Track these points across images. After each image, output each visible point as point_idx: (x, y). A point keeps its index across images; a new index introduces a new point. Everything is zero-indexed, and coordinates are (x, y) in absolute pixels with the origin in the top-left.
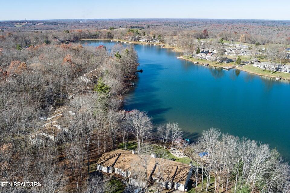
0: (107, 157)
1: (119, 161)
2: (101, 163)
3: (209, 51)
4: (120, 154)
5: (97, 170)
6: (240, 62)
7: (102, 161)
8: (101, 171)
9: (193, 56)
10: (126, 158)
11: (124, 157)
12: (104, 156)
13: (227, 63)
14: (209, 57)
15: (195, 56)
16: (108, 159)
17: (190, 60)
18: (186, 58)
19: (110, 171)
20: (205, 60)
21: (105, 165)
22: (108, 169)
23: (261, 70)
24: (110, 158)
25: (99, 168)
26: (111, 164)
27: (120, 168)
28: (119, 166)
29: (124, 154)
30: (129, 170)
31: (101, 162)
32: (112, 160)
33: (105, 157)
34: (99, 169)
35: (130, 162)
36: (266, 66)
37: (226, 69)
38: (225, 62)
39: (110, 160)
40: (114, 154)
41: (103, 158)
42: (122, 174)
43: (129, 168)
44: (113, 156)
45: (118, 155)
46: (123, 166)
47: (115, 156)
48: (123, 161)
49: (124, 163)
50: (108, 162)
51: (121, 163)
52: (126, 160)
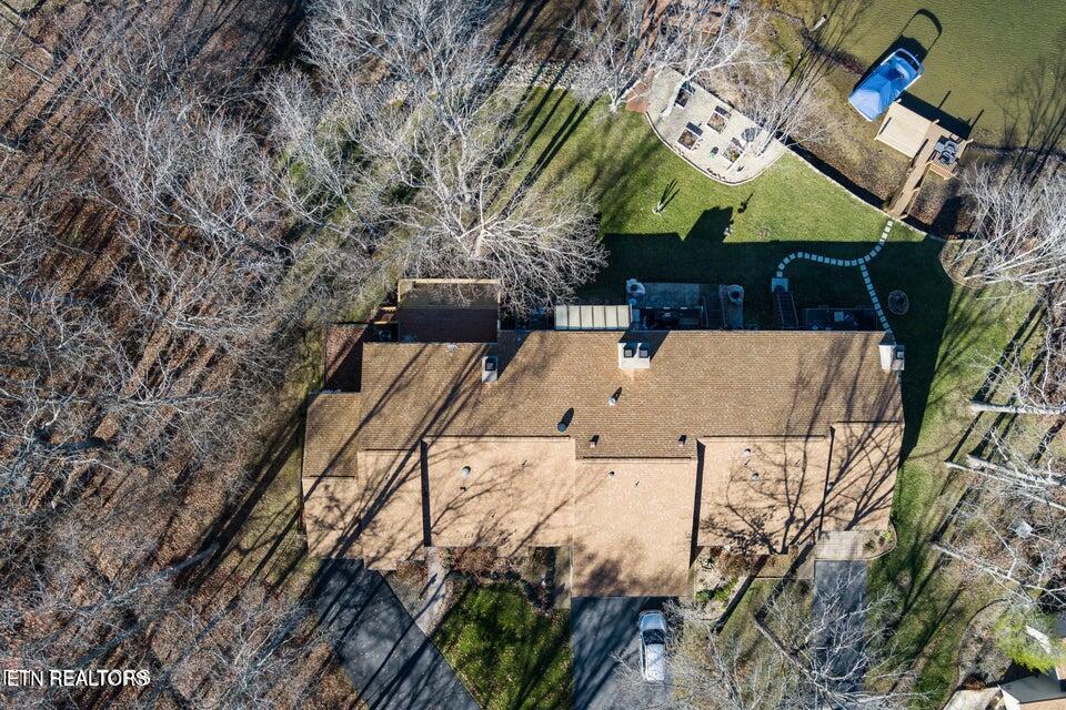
0: (350, 495)
1: (445, 499)
2: (340, 540)
7: (331, 527)
10: (480, 462)
11: (460, 465)
12: (321, 492)
16: (370, 516)
21: (375, 560)
24: (380, 504)
27: (477, 541)
28: (466, 527)
29: (449, 443)
30: (539, 536)
31: (334, 535)
32: (404, 515)
33: (330, 498)
35: (517, 482)
39: (381, 515)
40: (383, 462)
41: (328, 508)
43: (536, 528)
44: (384, 483)
45: (413, 469)
46: (489, 525)
47: (403, 481)
48: (470, 493)
49: (488, 502)
50: (384, 535)
51: (469, 507)
52: (486, 478)
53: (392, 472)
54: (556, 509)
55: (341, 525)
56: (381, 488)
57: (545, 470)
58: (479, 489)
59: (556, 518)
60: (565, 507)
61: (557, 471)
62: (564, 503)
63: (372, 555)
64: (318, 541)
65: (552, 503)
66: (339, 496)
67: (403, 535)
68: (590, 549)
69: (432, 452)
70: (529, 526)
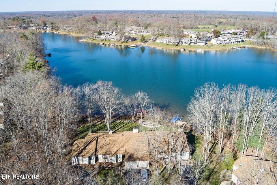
0: (82, 145)
1: (100, 146)
3: (109, 33)
4: (97, 138)
5: (73, 165)
6: (143, 39)
7: (76, 151)
8: (79, 164)
9: (96, 38)
10: (107, 140)
11: (104, 140)
12: (76, 145)
13: (132, 41)
14: (113, 37)
15: (98, 38)
16: (85, 148)
17: (94, 41)
18: (90, 41)
19: (93, 162)
20: (110, 41)
21: (84, 155)
22: (90, 158)
23: (165, 44)
24: (87, 145)
26: (93, 152)
27: (106, 153)
28: (104, 151)
29: (102, 137)
31: (77, 153)
32: (91, 147)
33: (78, 146)
34: (75, 163)
35: (114, 143)
36: (168, 41)
37: (133, 46)
38: (130, 40)
39: (87, 147)
40: (90, 138)
41: (77, 148)
42: (111, 161)
43: (117, 151)
44: (89, 142)
45: (95, 139)
46: (108, 150)
47: (93, 141)
48: (105, 145)
49: (108, 146)
50: (87, 151)
51: (105, 147)
52: (108, 142)
53: (91, 140)
54: (121, 147)
55: (79, 151)
56: (88, 143)
57: (119, 141)
58: (107, 144)
59: (122, 149)
60: (123, 147)
61: (122, 141)
62: (123, 146)
63: (84, 154)
64: (73, 154)
65: (120, 146)
66: (79, 146)
67: (91, 151)
68: (128, 151)
69: (99, 138)
70: (116, 150)
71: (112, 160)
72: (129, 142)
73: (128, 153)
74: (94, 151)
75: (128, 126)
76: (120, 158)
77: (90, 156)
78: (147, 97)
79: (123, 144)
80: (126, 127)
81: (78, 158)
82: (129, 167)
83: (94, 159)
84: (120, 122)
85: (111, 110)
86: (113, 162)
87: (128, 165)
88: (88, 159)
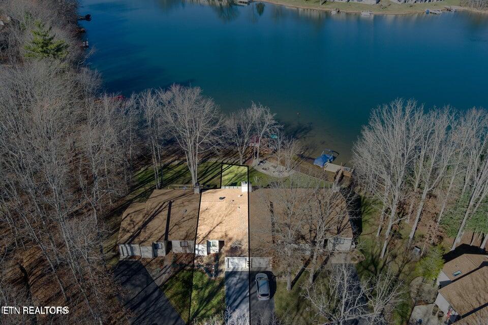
0: (139, 219)
1: (175, 221)
2: (131, 237)
4: (170, 203)
5: (122, 257)
7: (128, 231)
8: (133, 256)
10: (190, 209)
11: (183, 209)
12: (128, 218)
16: (145, 225)
19: (161, 252)
21: (143, 242)
22: (155, 247)
24: (150, 220)
25: (125, 252)
26: (160, 234)
27: (186, 237)
28: (182, 233)
29: (179, 201)
30: (210, 236)
31: (129, 235)
32: (158, 224)
33: (131, 221)
34: (126, 255)
35: (203, 215)
39: (150, 224)
40: (155, 205)
41: (129, 224)
42: (197, 251)
43: (210, 232)
44: (154, 212)
45: (165, 208)
46: (191, 231)
47: (161, 211)
48: (185, 219)
49: (191, 222)
50: (148, 232)
51: (184, 224)
52: (191, 214)
53: (157, 208)
54: (217, 225)
55: (133, 230)
56: (152, 214)
57: (213, 211)
58: (188, 218)
59: (218, 229)
60: (220, 224)
61: (218, 211)
62: (221, 222)
63: (142, 240)
64: (121, 237)
65: (216, 223)
66: (134, 220)
67: (156, 232)
68: (230, 234)
69: (173, 204)
70: (207, 231)
71: (199, 251)
72: (234, 214)
73: (230, 239)
74: (164, 232)
75: (230, 172)
76: (214, 246)
77: (155, 243)
78: (270, 116)
79: (220, 219)
80: (228, 174)
81: (132, 245)
82: (231, 267)
83: (164, 249)
84: (216, 162)
85: (197, 145)
86: (201, 254)
87: (230, 263)
88: (151, 248)
